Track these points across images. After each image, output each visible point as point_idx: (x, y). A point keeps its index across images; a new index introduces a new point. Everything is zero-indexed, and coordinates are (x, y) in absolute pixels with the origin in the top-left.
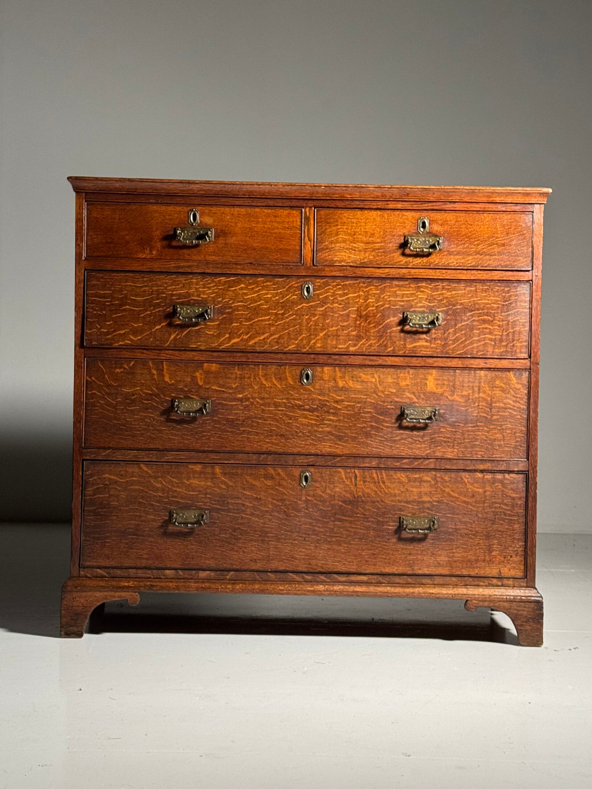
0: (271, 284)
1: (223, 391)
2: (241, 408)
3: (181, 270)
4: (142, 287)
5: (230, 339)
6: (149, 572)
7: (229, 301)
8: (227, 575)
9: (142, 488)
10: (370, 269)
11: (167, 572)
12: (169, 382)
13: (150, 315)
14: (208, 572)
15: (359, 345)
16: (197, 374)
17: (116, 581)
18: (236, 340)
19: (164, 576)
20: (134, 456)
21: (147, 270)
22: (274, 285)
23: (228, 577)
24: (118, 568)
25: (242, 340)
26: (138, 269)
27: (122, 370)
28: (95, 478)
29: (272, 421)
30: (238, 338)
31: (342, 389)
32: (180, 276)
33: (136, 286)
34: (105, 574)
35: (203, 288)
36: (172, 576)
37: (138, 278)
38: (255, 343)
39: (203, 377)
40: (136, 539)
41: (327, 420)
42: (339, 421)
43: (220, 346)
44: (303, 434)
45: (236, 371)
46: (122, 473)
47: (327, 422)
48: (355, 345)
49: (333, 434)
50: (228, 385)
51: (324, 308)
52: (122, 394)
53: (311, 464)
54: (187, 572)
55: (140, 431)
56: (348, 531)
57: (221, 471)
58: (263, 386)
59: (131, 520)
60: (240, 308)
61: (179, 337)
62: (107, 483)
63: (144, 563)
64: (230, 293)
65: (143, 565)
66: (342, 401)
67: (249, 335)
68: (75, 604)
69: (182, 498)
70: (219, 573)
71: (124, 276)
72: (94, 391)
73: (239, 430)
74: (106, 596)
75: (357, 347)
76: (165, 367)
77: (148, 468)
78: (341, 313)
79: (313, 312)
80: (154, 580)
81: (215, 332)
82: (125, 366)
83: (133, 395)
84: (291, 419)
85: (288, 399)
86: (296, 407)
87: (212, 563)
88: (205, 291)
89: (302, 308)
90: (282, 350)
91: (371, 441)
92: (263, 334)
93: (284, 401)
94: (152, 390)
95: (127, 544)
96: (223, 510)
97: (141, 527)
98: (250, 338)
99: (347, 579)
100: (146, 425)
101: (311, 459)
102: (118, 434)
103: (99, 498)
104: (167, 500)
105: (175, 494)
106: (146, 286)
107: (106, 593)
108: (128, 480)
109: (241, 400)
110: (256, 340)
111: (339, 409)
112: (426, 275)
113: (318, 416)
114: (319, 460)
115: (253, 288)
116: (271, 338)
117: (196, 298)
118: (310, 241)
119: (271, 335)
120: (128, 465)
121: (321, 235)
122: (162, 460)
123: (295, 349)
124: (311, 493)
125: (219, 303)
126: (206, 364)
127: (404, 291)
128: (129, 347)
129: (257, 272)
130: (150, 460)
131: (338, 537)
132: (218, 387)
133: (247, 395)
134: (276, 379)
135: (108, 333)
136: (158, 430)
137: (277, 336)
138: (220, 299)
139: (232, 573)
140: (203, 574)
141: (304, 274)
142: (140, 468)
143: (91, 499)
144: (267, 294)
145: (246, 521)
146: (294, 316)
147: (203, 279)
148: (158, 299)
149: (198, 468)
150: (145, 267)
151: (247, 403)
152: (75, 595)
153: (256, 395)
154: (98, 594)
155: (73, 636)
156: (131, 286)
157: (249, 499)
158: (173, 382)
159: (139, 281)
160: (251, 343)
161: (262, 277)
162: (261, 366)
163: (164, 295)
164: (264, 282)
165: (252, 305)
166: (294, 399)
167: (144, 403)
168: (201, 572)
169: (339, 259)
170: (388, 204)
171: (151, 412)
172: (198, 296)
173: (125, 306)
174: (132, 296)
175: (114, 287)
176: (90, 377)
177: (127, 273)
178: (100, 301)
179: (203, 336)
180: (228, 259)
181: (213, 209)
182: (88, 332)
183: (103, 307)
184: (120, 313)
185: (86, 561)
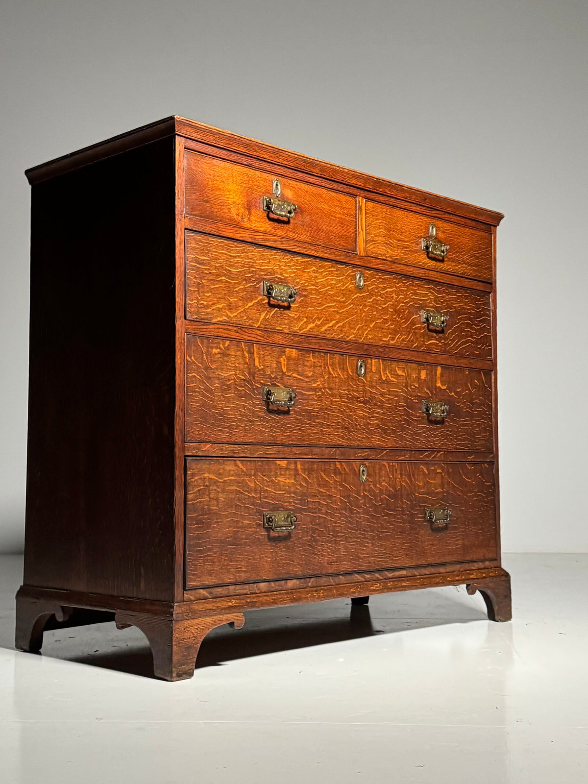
1: (302, 379)
2: (316, 398)
3: (268, 244)
4: (235, 257)
5: (307, 323)
6: (246, 586)
7: (305, 283)
8: (309, 582)
9: (238, 489)
10: (402, 266)
11: (262, 585)
12: (258, 366)
13: (244, 290)
14: (294, 581)
15: (396, 339)
16: (281, 359)
17: (219, 601)
18: (311, 325)
19: (259, 590)
20: (233, 452)
21: (240, 238)
22: (336, 271)
23: (310, 584)
24: (218, 586)
25: (316, 326)
26: (231, 235)
27: (218, 350)
28: (196, 478)
29: (338, 413)
30: (313, 323)
31: (383, 382)
32: (266, 250)
33: (231, 256)
34: (208, 595)
35: (284, 266)
36: (265, 589)
37: (232, 247)
38: (326, 330)
39: (286, 363)
40: (234, 548)
41: (376, 413)
42: (383, 414)
43: (300, 330)
44: (361, 427)
45: (311, 358)
46: (221, 471)
47: (376, 415)
48: (393, 339)
49: (380, 428)
50: (305, 373)
51: (371, 300)
52: (219, 379)
53: (366, 458)
54: (277, 583)
55: (234, 421)
56: (393, 525)
57: (302, 467)
58: (331, 376)
59: (230, 527)
60: (314, 292)
61: (268, 317)
62: (207, 484)
63: (243, 576)
64: (306, 275)
65: (242, 579)
66: (385, 394)
67: (321, 321)
68: (186, 635)
69: (273, 499)
70: (303, 580)
71: (219, 242)
72: (194, 374)
73: (315, 422)
74: (215, 620)
75: (395, 341)
76: (255, 350)
77: (243, 465)
78: (384, 306)
79: (364, 303)
80: (252, 596)
81: (296, 315)
82: (221, 346)
83: (229, 380)
84: (351, 412)
85: (348, 390)
86: (354, 399)
87: (297, 570)
88: (287, 270)
89: (357, 298)
90: (345, 339)
91: (405, 434)
92: (331, 321)
93: (346, 392)
94: (245, 376)
95: (226, 556)
96: (305, 510)
97: (239, 535)
98: (323, 325)
99: (391, 575)
100: (240, 415)
101: (366, 453)
102: (217, 426)
103: (200, 502)
104: (259, 502)
105: (266, 494)
106: (239, 257)
107: (215, 618)
108: (226, 479)
109: (314, 389)
110: (327, 326)
111: (384, 402)
112: (435, 278)
113: (370, 409)
114: (372, 454)
115: (322, 273)
116: (337, 326)
117: (279, 276)
118: (362, 230)
119: (338, 322)
120: (226, 462)
121: (369, 226)
122: (255, 456)
123: (354, 339)
124: (367, 488)
125: (298, 283)
126: (288, 349)
127: (421, 290)
128: (231, 325)
129: (326, 256)
130: (244, 455)
131: (387, 532)
132: (298, 375)
133: (319, 385)
134: (340, 368)
135: (207, 307)
136: (250, 421)
137: (341, 324)
138: (298, 280)
139: (312, 579)
140: (290, 584)
141: (358, 263)
142: (236, 465)
143: (193, 504)
144: (332, 280)
145: (322, 520)
146: (352, 305)
147: (285, 256)
148: (249, 273)
149: (283, 463)
150: (239, 235)
151: (320, 393)
152: (186, 623)
153: (326, 385)
154: (208, 620)
155: (184, 676)
156: (226, 254)
157: (324, 496)
158: (262, 367)
159: (232, 250)
160: (323, 329)
161: (328, 262)
162: (329, 354)
163: (254, 270)
164: (330, 268)
165: (322, 290)
166: (353, 391)
167: (239, 390)
168: (289, 581)
169: (381, 252)
170: (411, 206)
171: (245, 401)
172: (281, 274)
173: (222, 276)
174: (227, 266)
175: (212, 254)
176: (190, 357)
177: (222, 239)
178: (199, 268)
179: (286, 318)
180: (304, 237)
181: (291, 182)
182: (190, 302)
183: (202, 274)
184: (217, 284)
185: (190, 582)
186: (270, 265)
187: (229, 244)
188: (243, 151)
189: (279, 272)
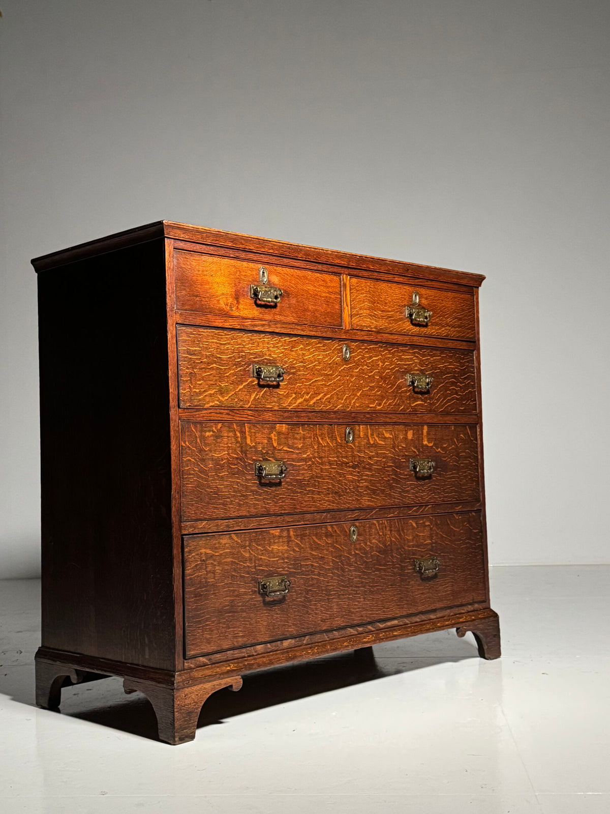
0: (322, 345)
1: (292, 452)
2: (306, 468)
3: (256, 329)
4: (225, 344)
5: (296, 399)
6: (244, 650)
7: (293, 361)
8: (304, 640)
9: (234, 560)
10: (386, 335)
11: (259, 647)
12: (250, 444)
13: (233, 375)
14: (290, 640)
15: (383, 404)
16: (272, 435)
17: (218, 667)
18: (300, 400)
19: (256, 652)
20: (228, 526)
21: (230, 327)
22: (323, 346)
23: (305, 642)
24: (217, 652)
25: (304, 400)
26: (220, 325)
27: (211, 433)
28: (193, 554)
29: (328, 479)
30: (302, 398)
31: (372, 446)
32: (255, 335)
33: (221, 344)
34: (207, 661)
35: (273, 348)
36: (262, 651)
37: (222, 335)
38: (314, 403)
39: (276, 438)
40: (232, 616)
41: (365, 476)
42: (372, 475)
43: (290, 406)
44: (350, 490)
45: (301, 431)
46: (217, 545)
47: (365, 477)
48: (380, 404)
49: (369, 489)
50: (295, 446)
51: (358, 370)
52: (212, 460)
53: (356, 518)
54: (274, 644)
55: (229, 498)
56: (384, 579)
57: (295, 534)
58: (320, 445)
59: (227, 597)
60: (302, 369)
61: (258, 397)
62: (204, 558)
63: (241, 641)
64: (293, 353)
65: (240, 644)
66: (373, 456)
67: (309, 395)
68: (187, 702)
69: (267, 566)
70: (297, 639)
71: (209, 333)
72: (189, 458)
73: (306, 490)
74: (214, 686)
75: (382, 406)
76: (247, 429)
77: (238, 538)
78: (370, 375)
79: (351, 373)
80: (249, 658)
81: (285, 392)
82: (214, 428)
83: (222, 460)
84: (340, 477)
85: (338, 457)
86: (344, 465)
87: (292, 630)
88: (275, 351)
89: (344, 369)
90: (333, 409)
91: (394, 492)
92: (319, 394)
93: (335, 459)
94: (237, 454)
95: (224, 623)
96: (298, 574)
97: (236, 603)
98: (312, 398)
99: (384, 625)
100: (234, 492)
101: (356, 514)
102: (212, 504)
103: (198, 576)
104: (254, 570)
105: (261, 563)
106: (229, 344)
107: (215, 683)
108: (221, 552)
109: (305, 460)
110: (315, 399)
111: (372, 464)
112: (419, 342)
113: (359, 472)
114: (362, 514)
115: (309, 350)
116: (325, 398)
117: (268, 358)
118: (347, 306)
119: (325, 395)
120: (221, 537)
121: (353, 301)
122: (249, 528)
123: (342, 408)
124: (358, 546)
125: (286, 362)
126: (278, 425)
127: (406, 356)
128: (223, 408)
129: (312, 333)
130: (239, 528)
131: (378, 586)
132: (288, 448)
133: (309, 455)
134: (329, 438)
135: (200, 393)
136: (244, 496)
137: (329, 396)
138: (287, 359)
139: (307, 637)
140: (286, 643)
141: (344, 337)
142: (231, 538)
143: (191, 579)
144: (319, 355)
145: (315, 582)
146: (339, 377)
147: (273, 338)
148: (239, 358)
149: (276, 532)
150: (228, 324)
151: (310, 463)
152: (187, 690)
153: (316, 455)
154: (208, 685)
155: (187, 739)
156: (216, 343)
157: (316, 558)
158: (254, 444)
159: (222, 338)
160: (312, 403)
161: (315, 339)
162: (318, 426)
163: (244, 354)
164: (317, 344)
165: (310, 366)
166: (342, 457)
167: (232, 468)
168: (284, 641)
169: (366, 324)
170: (394, 278)
171: (238, 478)
172: (270, 355)
173: (213, 364)
174: (218, 354)
175: (203, 344)
176: (185, 442)
177: (212, 329)
178: (191, 358)
179: (276, 396)
180: (291, 319)
181: (277, 269)
182: (183, 392)
183: (194, 365)
184: (208, 372)
185: (190, 651)
186: (258, 348)
187: (219, 333)
188: (230, 245)
189: (268, 354)
